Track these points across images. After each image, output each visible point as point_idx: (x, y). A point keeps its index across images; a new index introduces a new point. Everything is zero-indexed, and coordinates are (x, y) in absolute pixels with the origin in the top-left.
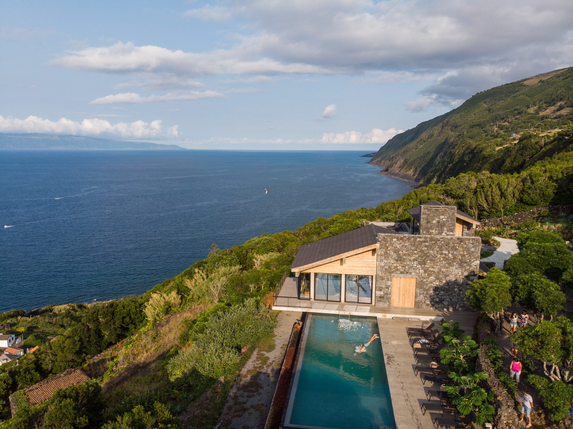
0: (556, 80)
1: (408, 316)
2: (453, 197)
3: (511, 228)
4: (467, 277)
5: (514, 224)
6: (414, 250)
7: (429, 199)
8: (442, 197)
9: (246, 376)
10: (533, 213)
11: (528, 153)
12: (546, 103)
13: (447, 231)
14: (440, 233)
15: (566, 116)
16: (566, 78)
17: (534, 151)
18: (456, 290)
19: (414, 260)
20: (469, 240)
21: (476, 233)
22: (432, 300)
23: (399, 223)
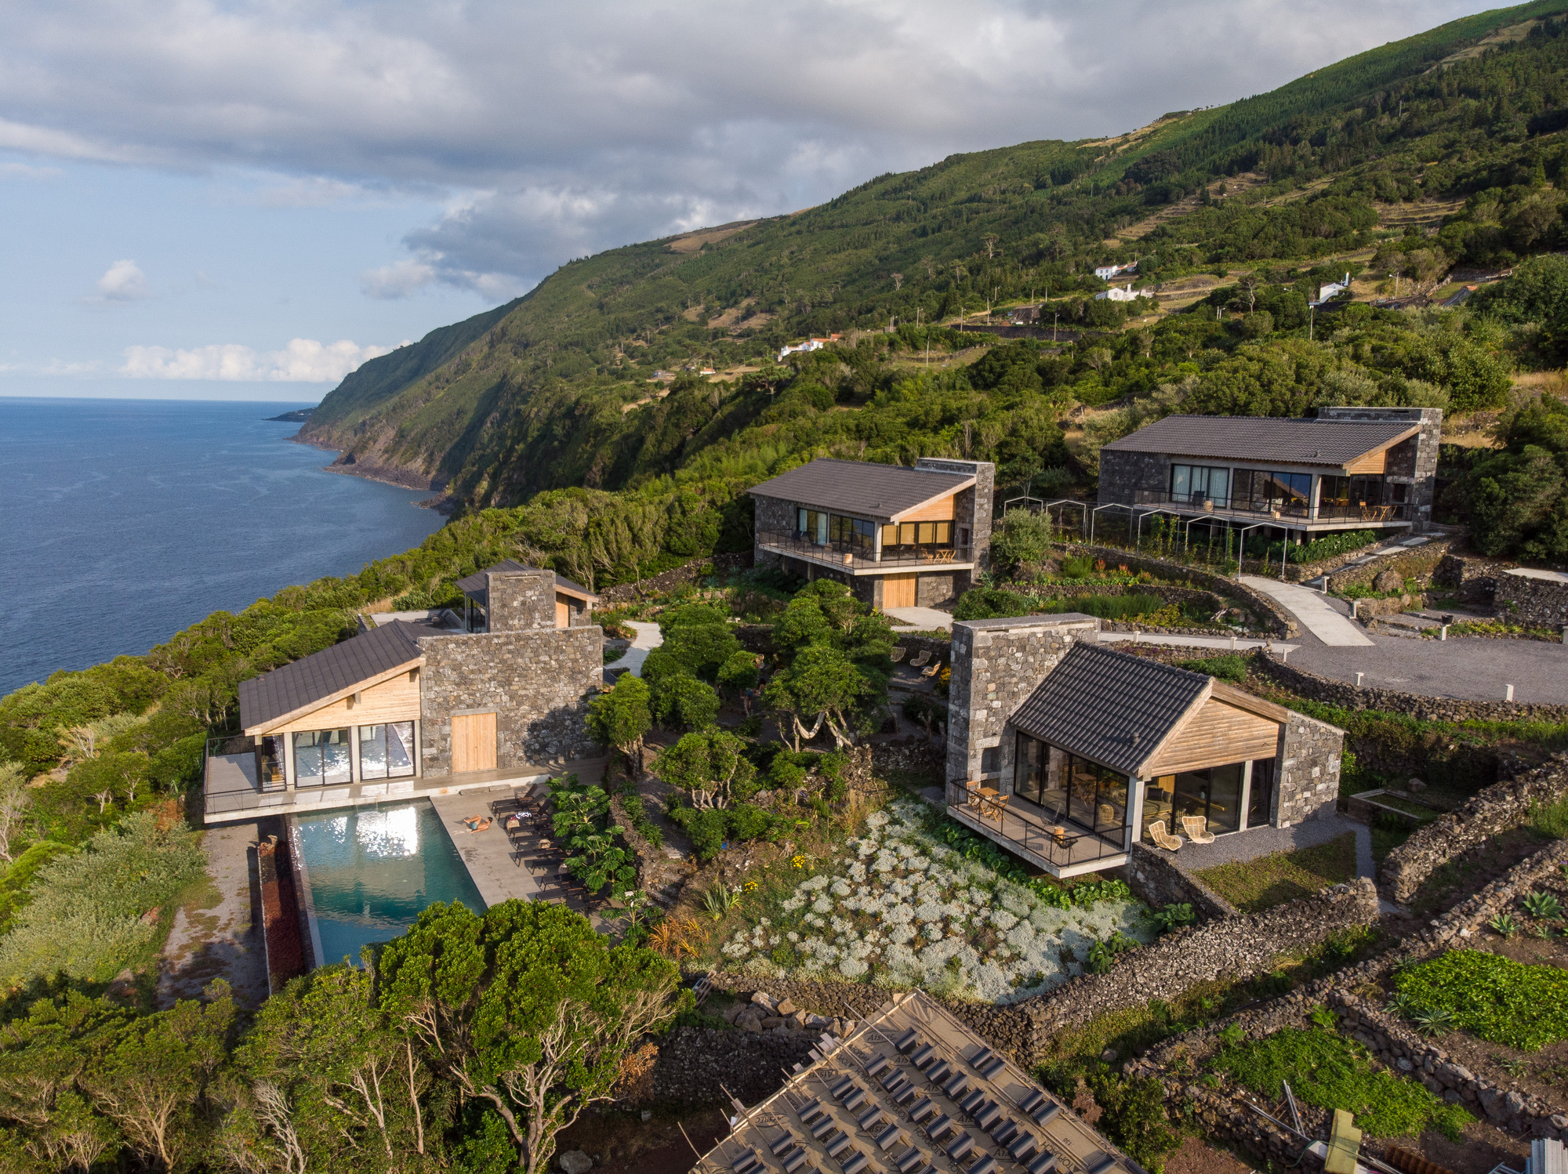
0: (736, 246)
1: (487, 784)
2: (545, 547)
3: (655, 602)
4: (585, 698)
5: (659, 593)
6: (487, 662)
7: (495, 554)
8: (520, 548)
9: (179, 957)
10: (689, 570)
11: (688, 421)
12: (719, 299)
13: (542, 619)
14: (529, 625)
15: (761, 332)
16: (754, 245)
17: (701, 418)
18: (567, 723)
19: (490, 680)
20: (582, 632)
21: (595, 617)
22: (527, 747)
23: (438, 612)
